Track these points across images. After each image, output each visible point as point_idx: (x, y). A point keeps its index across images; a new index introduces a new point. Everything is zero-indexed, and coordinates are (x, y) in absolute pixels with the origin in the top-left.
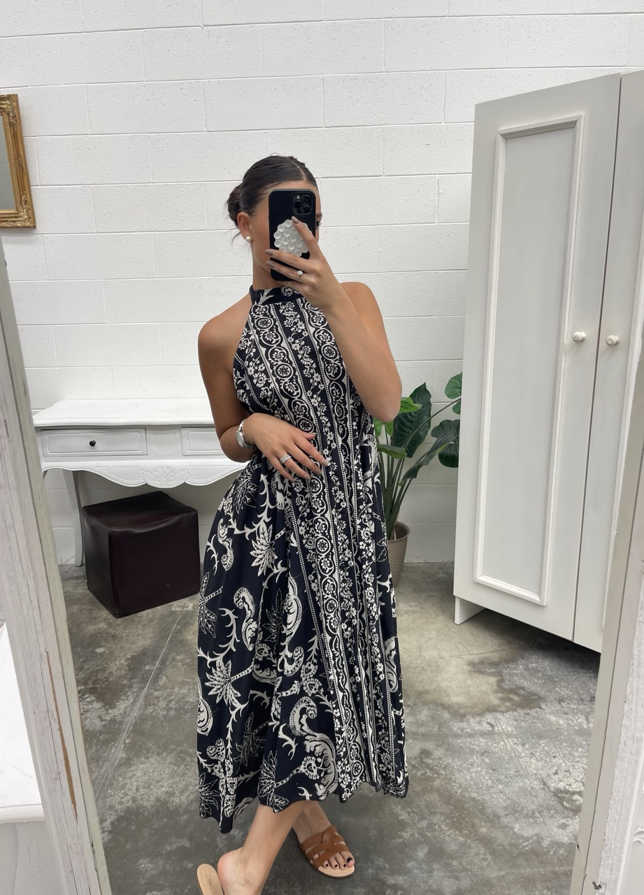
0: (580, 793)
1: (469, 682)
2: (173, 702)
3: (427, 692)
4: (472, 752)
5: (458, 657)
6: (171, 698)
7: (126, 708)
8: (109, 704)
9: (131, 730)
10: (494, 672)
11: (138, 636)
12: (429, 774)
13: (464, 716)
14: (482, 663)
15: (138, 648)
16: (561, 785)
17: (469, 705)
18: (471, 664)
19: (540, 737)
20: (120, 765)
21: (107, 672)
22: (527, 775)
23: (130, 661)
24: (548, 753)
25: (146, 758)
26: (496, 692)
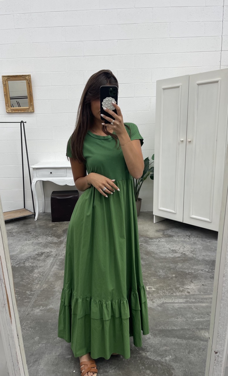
0: (178, 250)
1: (155, 233)
3: (144, 235)
4: (153, 244)
5: (153, 229)
8: (60, 238)
10: (162, 232)
12: (142, 248)
13: (153, 239)
14: (160, 230)
15: (65, 228)
16: (174, 249)
17: (154, 237)
18: (156, 230)
19: (171, 242)
21: (57, 233)
22: (166, 247)
23: (63, 231)
24: (172, 244)
26: (162, 235)
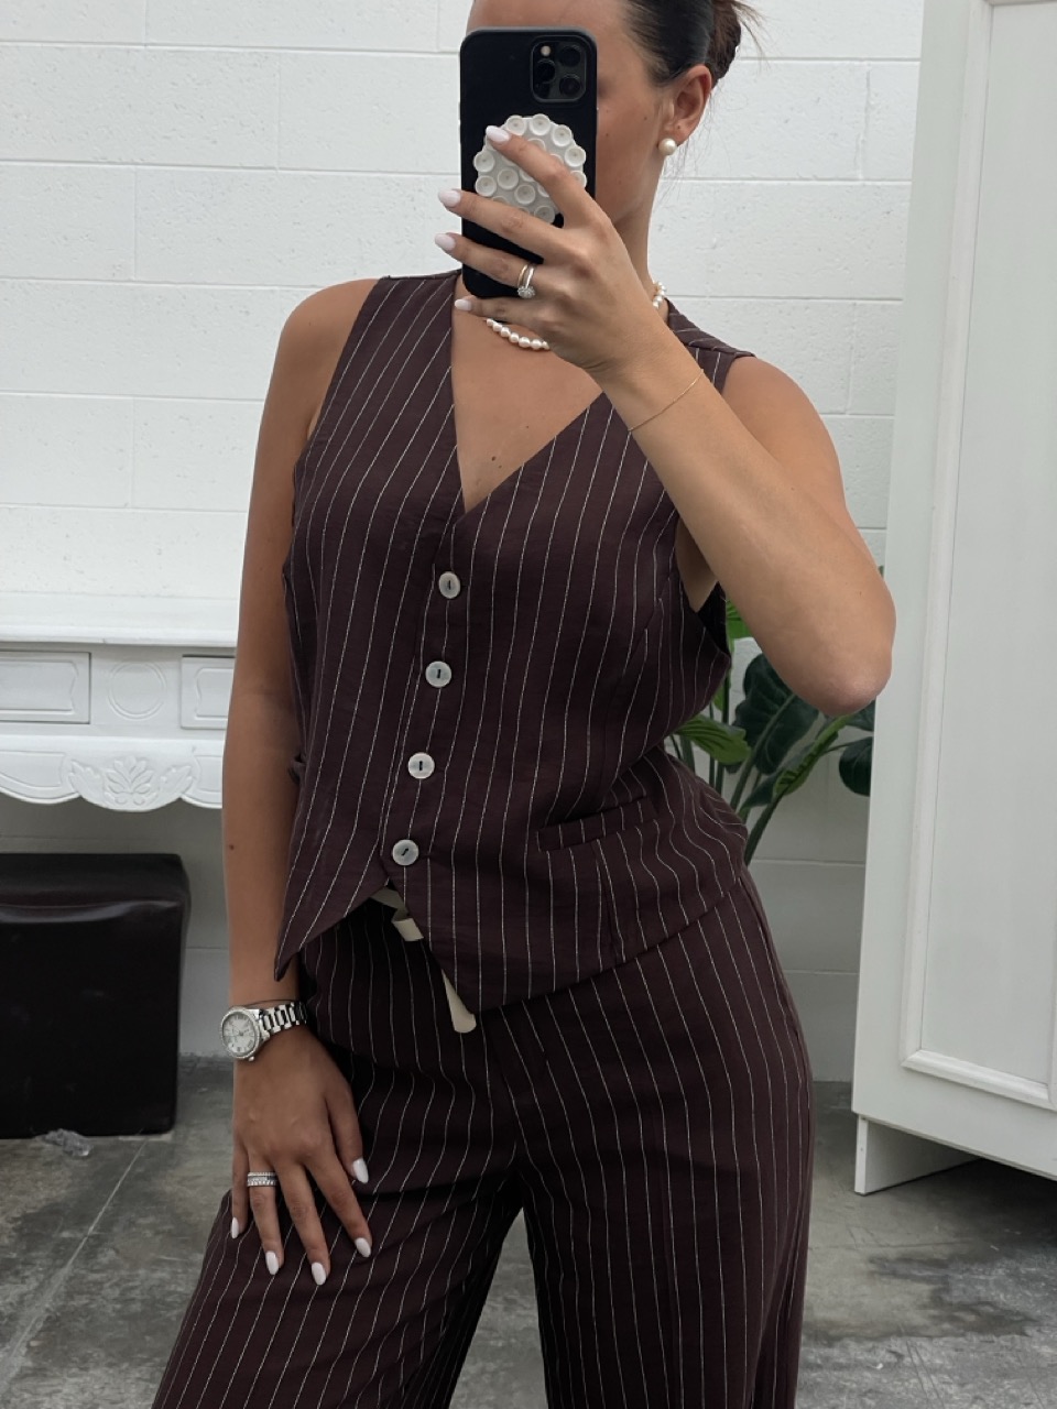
1: (865, 1289)
2: (138, 1292)
5: (849, 1248)
6: (131, 1284)
7: (22, 1296)
9: (40, 1326)
10: (930, 1277)
11: (36, 1181)
13: (839, 1338)
14: (906, 1259)
15: (40, 1201)
17: (853, 1323)
19: (1005, 1375)
20: (22, 1376)
23: (19, 1223)
24: (1014, 1399)
25: (81, 1369)
26: (924, 1307)
